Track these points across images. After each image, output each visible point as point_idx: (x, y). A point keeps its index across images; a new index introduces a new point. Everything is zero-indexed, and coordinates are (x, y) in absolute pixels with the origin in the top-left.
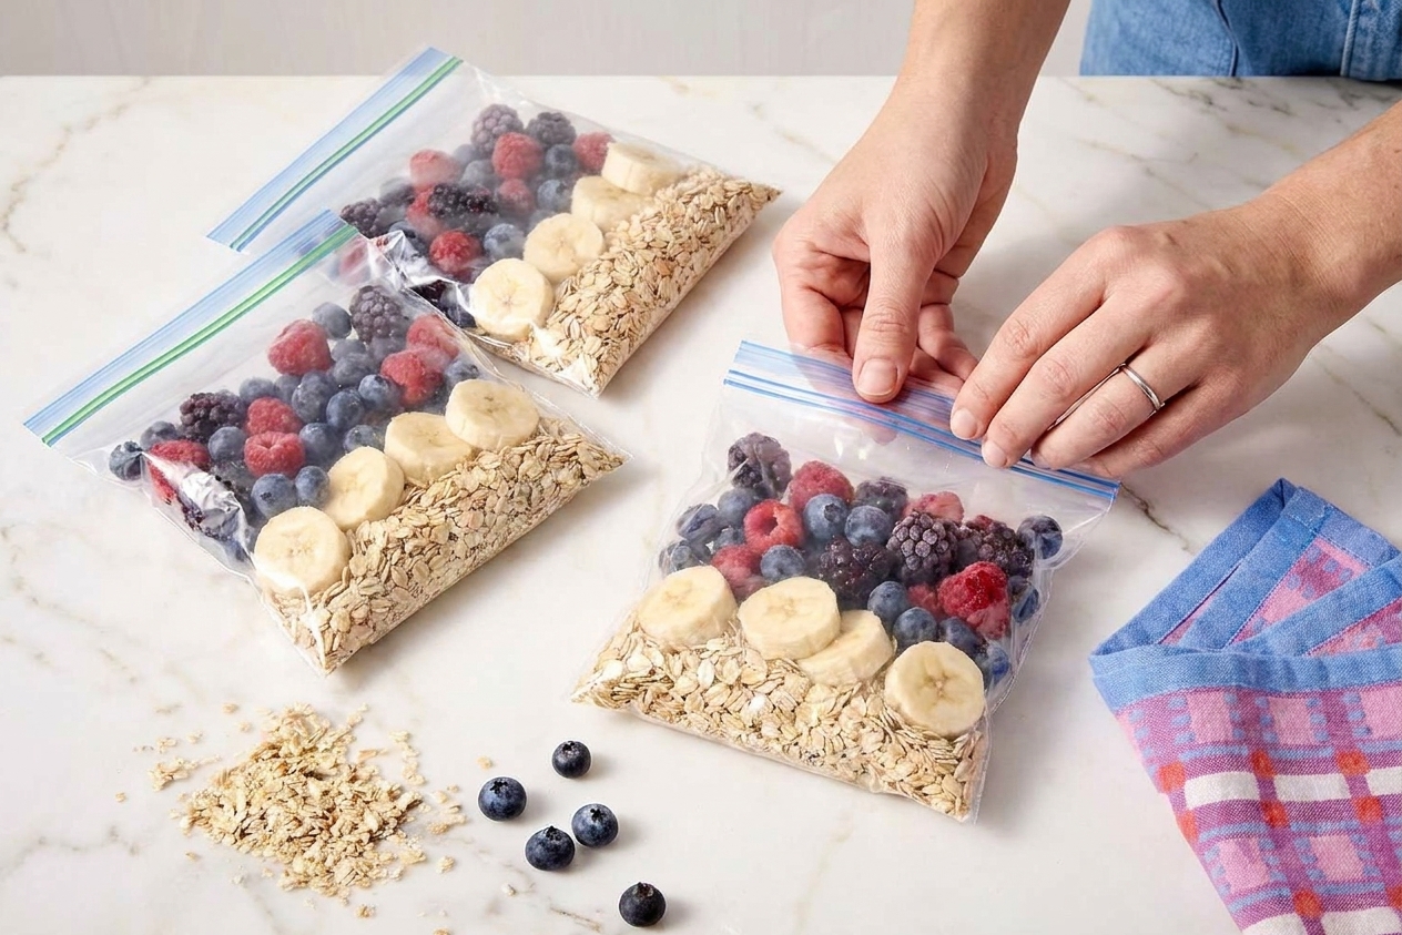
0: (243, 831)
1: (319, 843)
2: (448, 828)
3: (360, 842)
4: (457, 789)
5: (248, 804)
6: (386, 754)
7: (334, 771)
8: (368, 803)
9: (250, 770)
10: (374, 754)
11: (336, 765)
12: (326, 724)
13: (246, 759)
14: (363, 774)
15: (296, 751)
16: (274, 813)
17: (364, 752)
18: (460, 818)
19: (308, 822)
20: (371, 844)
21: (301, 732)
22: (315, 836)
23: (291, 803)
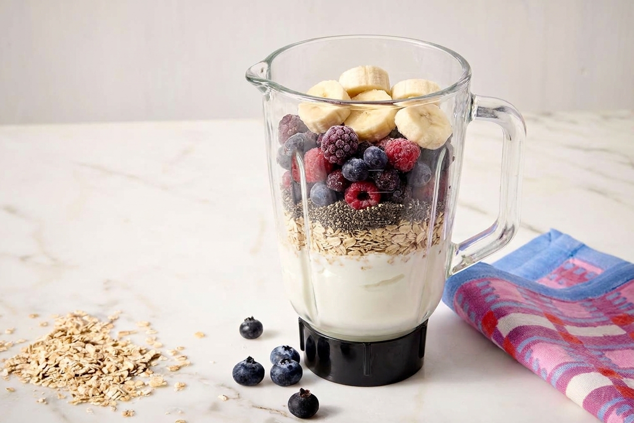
0: (43, 375)
1: (95, 377)
2: (179, 368)
3: (122, 376)
4: (183, 348)
5: (47, 359)
6: (136, 333)
7: (102, 342)
8: (126, 356)
9: (47, 343)
10: (128, 333)
11: (103, 339)
12: (95, 320)
13: (45, 338)
14: (121, 343)
15: (78, 332)
16: (64, 362)
17: (121, 333)
18: (188, 362)
19: (87, 366)
20: (130, 378)
21: (81, 323)
22: (92, 373)
23: (76, 357)
